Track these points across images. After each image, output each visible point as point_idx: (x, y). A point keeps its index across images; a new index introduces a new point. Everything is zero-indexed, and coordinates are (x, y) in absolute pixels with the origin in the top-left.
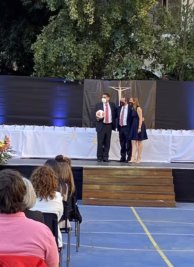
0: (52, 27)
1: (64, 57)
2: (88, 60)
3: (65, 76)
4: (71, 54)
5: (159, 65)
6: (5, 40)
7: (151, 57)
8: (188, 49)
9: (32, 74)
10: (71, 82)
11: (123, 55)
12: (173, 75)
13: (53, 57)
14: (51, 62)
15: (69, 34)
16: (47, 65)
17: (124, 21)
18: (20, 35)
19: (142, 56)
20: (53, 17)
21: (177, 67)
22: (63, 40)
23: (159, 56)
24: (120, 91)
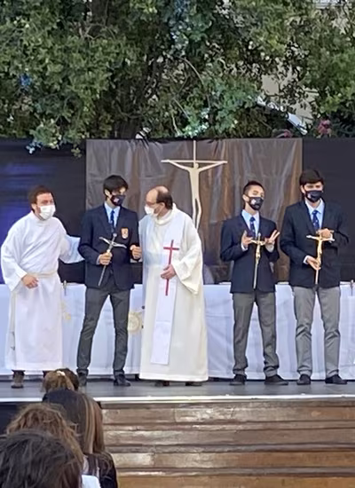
1: (26, 77)
2: (97, 86)
3: (32, 132)
4: (45, 68)
5: (307, 91)
7: (281, 69)
10: (50, 148)
11: (198, 65)
12: (347, 120)
15: (36, 8)
22: (21, 26)
23: (304, 66)
24: (194, 173)
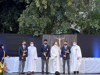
0: (27, 11)
1: (33, 24)
2: (44, 26)
4: (36, 23)
5: (78, 27)
6: (6, 17)
8: (92, 19)
9: (18, 33)
10: (37, 36)
11: (61, 23)
12: (85, 32)
13: (28, 24)
14: (27, 27)
15: (35, 14)
16: (25, 28)
17: (61, 7)
18: (13, 14)
19: (70, 23)
20: (28, 6)
21: (87, 28)
22: (32, 16)
23: (78, 23)
24: (60, 40)
